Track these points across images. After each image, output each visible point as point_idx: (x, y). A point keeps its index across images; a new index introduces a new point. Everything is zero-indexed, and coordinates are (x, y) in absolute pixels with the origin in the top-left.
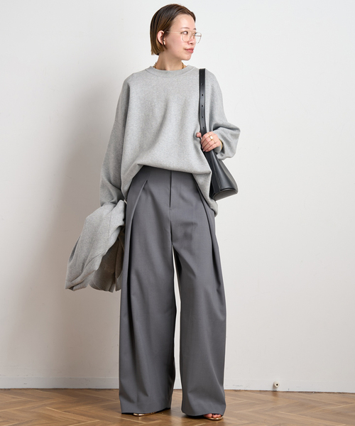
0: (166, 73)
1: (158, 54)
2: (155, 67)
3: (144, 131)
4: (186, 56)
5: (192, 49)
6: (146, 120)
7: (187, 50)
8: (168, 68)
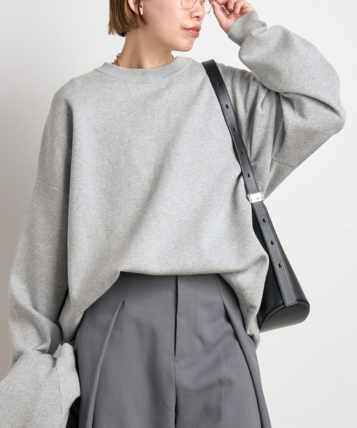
0: (143, 74)
1: (123, 35)
2: (116, 63)
3: (111, 197)
4: (183, 42)
5: (197, 29)
6: (114, 174)
7: (188, 29)
8: (148, 64)
